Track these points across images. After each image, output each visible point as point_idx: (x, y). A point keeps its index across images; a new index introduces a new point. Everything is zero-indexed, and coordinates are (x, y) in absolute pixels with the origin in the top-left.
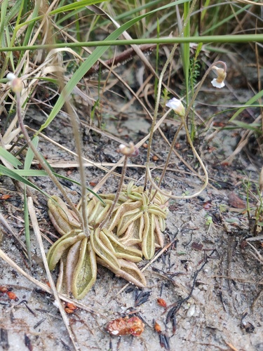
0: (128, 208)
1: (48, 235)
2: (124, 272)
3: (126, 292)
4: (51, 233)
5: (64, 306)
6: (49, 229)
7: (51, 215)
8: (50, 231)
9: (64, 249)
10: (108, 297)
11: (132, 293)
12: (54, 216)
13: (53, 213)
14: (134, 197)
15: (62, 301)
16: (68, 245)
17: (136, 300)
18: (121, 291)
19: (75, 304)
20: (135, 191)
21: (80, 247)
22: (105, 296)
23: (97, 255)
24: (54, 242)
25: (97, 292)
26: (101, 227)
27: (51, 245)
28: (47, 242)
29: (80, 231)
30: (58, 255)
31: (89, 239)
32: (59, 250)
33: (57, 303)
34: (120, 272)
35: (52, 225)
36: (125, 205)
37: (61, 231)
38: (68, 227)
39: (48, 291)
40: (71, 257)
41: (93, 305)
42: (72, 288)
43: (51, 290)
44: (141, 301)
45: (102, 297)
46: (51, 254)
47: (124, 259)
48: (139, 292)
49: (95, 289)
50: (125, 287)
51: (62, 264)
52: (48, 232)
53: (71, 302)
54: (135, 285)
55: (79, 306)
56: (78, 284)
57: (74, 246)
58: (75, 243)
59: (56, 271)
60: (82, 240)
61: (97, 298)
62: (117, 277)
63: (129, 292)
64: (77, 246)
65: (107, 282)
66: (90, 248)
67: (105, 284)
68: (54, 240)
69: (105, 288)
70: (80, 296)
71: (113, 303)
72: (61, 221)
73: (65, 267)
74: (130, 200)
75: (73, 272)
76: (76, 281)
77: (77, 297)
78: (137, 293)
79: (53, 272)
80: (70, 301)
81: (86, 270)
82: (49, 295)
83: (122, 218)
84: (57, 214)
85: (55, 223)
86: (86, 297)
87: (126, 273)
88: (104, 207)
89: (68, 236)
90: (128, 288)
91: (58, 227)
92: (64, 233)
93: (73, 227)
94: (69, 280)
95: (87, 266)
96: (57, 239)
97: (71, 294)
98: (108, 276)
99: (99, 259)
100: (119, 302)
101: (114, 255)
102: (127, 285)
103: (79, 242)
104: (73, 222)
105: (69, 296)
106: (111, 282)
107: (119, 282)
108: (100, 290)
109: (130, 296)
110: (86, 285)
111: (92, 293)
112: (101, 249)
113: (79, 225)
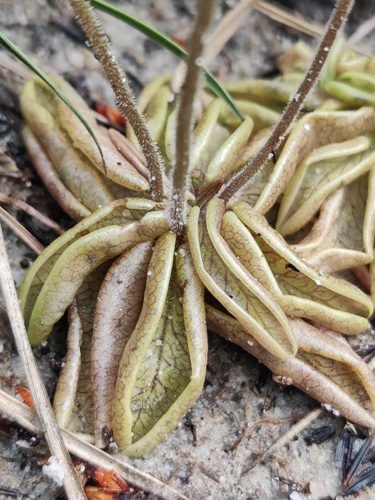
0: (328, 133)
1: (23, 218)
2: (307, 369)
3: (309, 442)
4: (32, 211)
5: (82, 479)
6: (25, 194)
7: (33, 144)
8: (29, 201)
9: (85, 268)
10: (243, 454)
11: (329, 444)
12: (45, 148)
13: (40, 137)
14: (351, 92)
15: (74, 459)
16: (101, 256)
17: (346, 470)
18: (290, 434)
19: (122, 475)
20: (356, 69)
21: (146, 265)
22: (229, 449)
23: (209, 300)
24: (45, 243)
25: (200, 432)
26: (226, 196)
27: (33, 256)
28: (20, 242)
29: (150, 204)
30: (61, 292)
31: (182, 240)
32: (66, 273)
33: (57, 469)
34: (293, 368)
35: (37, 180)
36: (317, 121)
37: (71, 202)
38: (100, 191)
39: (25, 421)
40: (113, 299)
41: (185, 481)
42: (111, 417)
43: (35, 416)
44: (364, 476)
45: (220, 452)
46: (37, 287)
47: (307, 321)
48: (358, 444)
49: (195, 420)
50: (304, 423)
51: (76, 325)
52: (24, 206)
53: (109, 467)
54: (343, 420)
55: (138, 483)
56: (134, 401)
57: (123, 262)
58: (128, 249)
59: (53, 349)
60: (155, 238)
61: (201, 454)
62: (277, 385)
63: (319, 442)
64: (134, 259)
65: (237, 399)
66: (186, 272)
67: (229, 406)
68: (45, 237)
69: (231, 419)
70: (140, 444)
71: (260, 479)
72: (71, 164)
73: (88, 335)
74: (332, 104)
75: (118, 357)
76: (130, 389)
77: (131, 448)
78: (348, 445)
79: (40, 353)
80: (103, 463)
81: (167, 353)
82: (25, 434)
83: (303, 173)
84: (57, 140)
85: (49, 174)
86: (163, 449)
87: (314, 374)
88: (232, 129)
89: (102, 223)
90: (317, 426)
91: (61, 187)
92: (83, 211)
93: (118, 190)
94: (101, 383)
95: (169, 337)
96: (55, 235)
97: (109, 435)
98: (241, 379)
99: (217, 314)
100: (282, 473)
101: (278, 302)
102: (314, 415)
103: (144, 247)
104: (119, 171)
105: (100, 444)
106: (252, 402)
107: (282, 401)
108: (213, 428)
109: (321, 454)
110: (162, 408)
111: (185, 435)
112: (228, 278)
113: (145, 185)
